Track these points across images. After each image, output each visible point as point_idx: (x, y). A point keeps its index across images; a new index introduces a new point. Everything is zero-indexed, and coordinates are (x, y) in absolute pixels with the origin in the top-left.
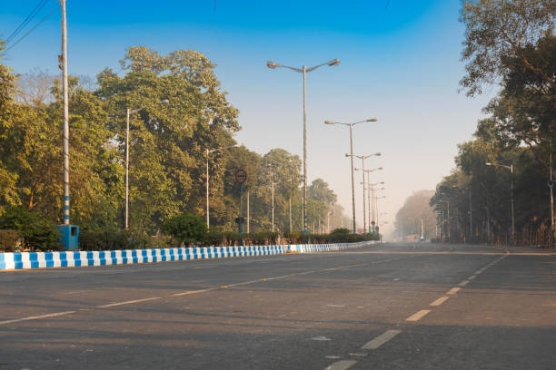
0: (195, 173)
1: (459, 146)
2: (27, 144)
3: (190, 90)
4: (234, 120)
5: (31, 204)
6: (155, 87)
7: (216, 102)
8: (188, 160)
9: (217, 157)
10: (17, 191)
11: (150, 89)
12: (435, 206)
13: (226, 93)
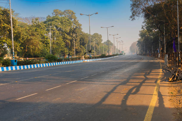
0: (71, 41)
1: (140, 31)
2: (21, 36)
3: (68, 20)
4: (80, 27)
5: (26, 50)
6: (59, 20)
7: (76, 22)
8: (69, 37)
9: (77, 36)
10: (20, 48)
11: (58, 20)
12: (138, 46)
13: (78, 20)
